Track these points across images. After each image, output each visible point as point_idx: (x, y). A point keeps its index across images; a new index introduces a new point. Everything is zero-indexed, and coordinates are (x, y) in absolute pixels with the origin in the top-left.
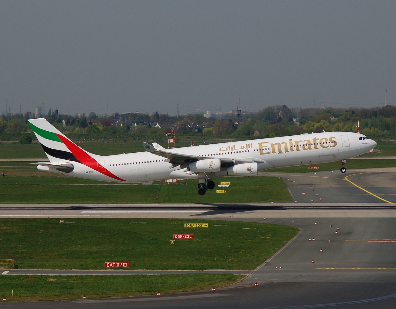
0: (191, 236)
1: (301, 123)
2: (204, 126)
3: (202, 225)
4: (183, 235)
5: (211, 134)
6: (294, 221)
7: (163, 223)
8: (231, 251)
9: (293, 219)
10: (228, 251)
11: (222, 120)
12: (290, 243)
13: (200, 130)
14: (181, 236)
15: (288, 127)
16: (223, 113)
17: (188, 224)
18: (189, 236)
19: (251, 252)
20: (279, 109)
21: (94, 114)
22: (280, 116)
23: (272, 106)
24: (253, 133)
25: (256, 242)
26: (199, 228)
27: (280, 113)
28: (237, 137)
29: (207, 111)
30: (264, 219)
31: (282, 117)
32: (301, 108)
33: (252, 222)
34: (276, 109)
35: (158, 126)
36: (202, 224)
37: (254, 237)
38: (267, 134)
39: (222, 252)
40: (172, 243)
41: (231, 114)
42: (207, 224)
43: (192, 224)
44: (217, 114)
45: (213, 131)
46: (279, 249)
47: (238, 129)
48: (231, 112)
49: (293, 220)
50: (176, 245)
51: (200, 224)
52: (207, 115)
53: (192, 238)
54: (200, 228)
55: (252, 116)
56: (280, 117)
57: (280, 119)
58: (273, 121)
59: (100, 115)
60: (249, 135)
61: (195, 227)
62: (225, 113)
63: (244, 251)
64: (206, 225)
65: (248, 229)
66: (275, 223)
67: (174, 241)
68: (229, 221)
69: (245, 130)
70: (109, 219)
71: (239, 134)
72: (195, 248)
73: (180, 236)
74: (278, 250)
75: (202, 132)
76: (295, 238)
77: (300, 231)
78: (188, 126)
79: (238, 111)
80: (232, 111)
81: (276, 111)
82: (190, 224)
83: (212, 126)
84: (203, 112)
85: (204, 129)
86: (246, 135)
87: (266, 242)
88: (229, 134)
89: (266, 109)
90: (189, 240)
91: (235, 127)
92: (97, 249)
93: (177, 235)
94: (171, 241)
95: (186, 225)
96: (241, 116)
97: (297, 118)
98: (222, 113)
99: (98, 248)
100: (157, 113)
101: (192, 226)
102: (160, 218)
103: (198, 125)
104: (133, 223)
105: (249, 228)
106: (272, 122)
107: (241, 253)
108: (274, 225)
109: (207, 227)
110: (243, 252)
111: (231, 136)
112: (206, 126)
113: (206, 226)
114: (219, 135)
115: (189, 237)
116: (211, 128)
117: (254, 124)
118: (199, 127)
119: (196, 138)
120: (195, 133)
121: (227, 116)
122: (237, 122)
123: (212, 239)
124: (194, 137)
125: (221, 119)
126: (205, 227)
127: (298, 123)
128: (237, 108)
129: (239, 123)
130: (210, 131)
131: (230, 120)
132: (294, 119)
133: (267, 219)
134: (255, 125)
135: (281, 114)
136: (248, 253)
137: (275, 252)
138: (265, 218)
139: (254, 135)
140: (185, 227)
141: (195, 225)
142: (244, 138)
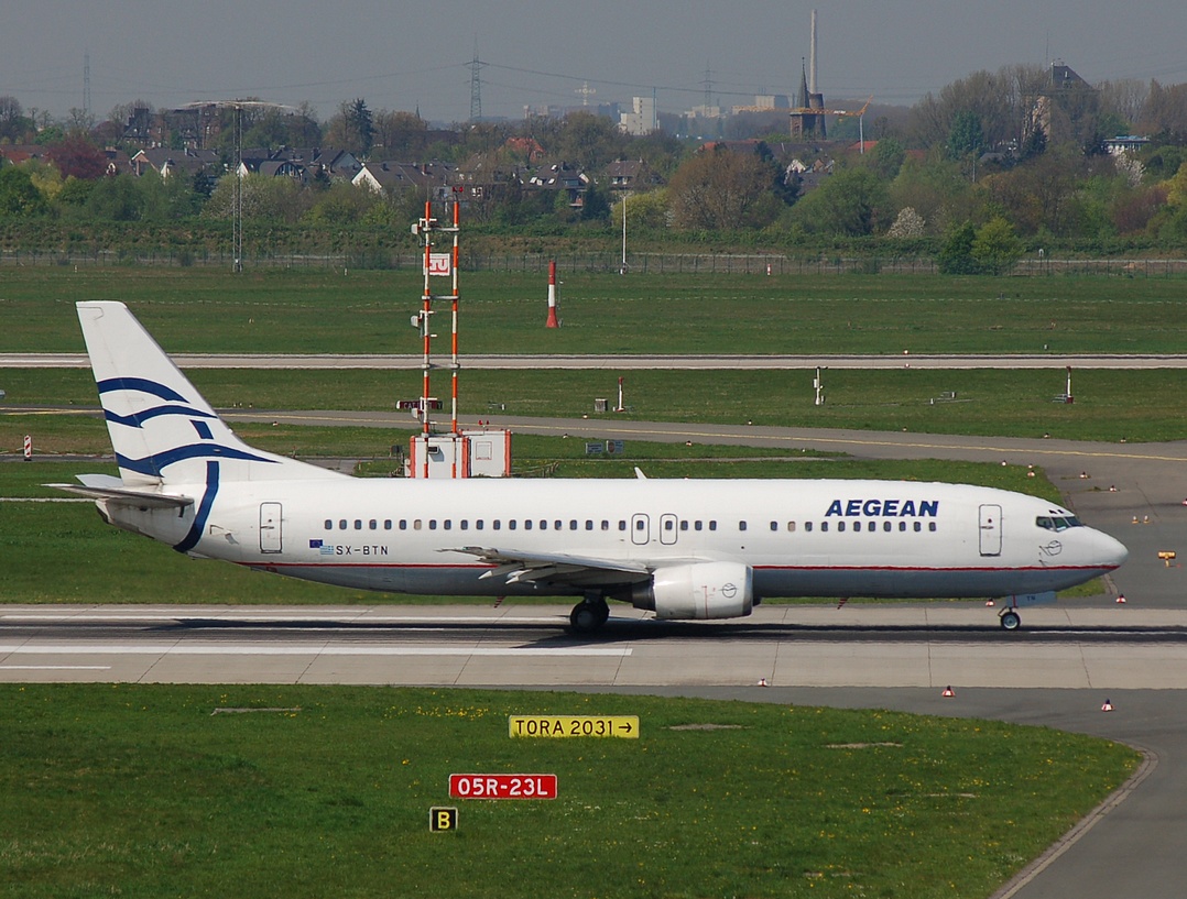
0: (548, 784)
1: (1155, 165)
2: (620, 178)
3: (607, 726)
4: (501, 781)
5: (654, 226)
6: (1108, 707)
7: (396, 712)
8: (766, 868)
9: (1108, 695)
10: (748, 870)
11: (716, 148)
12: (1088, 827)
13: (597, 205)
14: (492, 785)
15: (1082, 187)
16: (722, 111)
17: (527, 719)
18: (532, 786)
19: (874, 873)
20: (1034, 88)
21: (14, 106)
22: (1038, 126)
23: (993, 70)
24: (888, 224)
25: (900, 820)
26: (589, 740)
27: (1036, 112)
28: (801, 241)
29: (636, 100)
30: (948, 693)
31: (1047, 131)
32: (1155, 84)
33: (881, 711)
34: (1016, 84)
35: (364, 181)
36: (606, 720)
37: (890, 792)
38: (963, 228)
39: (717, 875)
40: (444, 819)
41: (767, 113)
42: (634, 721)
43: (552, 720)
44: (691, 115)
45: (666, 207)
46: (1030, 860)
47: (808, 198)
48: (765, 103)
49: (1108, 702)
50: (459, 835)
51: (594, 720)
52: (637, 119)
53: (551, 794)
54: (594, 738)
55: (881, 125)
56: (1039, 132)
57: (1037, 143)
58: (1000, 156)
59: (45, 113)
60: (868, 230)
61: (567, 733)
62: (736, 111)
63: (838, 870)
64: (624, 727)
65: (860, 746)
66: (1007, 718)
67: (452, 813)
68: (755, 706)
69: (841, 202)
70: (94, 688)
71: (809, 228)
72: (568, 848)
73: (484, 784)
74: (1021, 866)
75: (609, 211)
76: (1117, 799)
77: (1141, 760)
78: (533, 180)
79: (806, 97)
80: (772, 99)
81: (1016, 99)
82: (538, 719)
83: (660, 181)
84: (615, 106)
85: (616, 200)
86: (850, 230)
87: (956, 821)
88: (758, 227)
89: (959, 86)
90: (535, 804)
91: (789, 190)
92: (29, 854)
93: (471, 780)
94: (435, 813)
95: (520, 726)
96: (823, 127)
97: (1130, 138)
98: (714, 112)
99: (34, 850)
100: (360, 105)
101: (551, 729)
102: (379, 687)
103: (583, 177)
104: (229, 710)
105: (863, 742)
106: (995, 160)
107: (818, 883)
108: (1000, 726)
109: (635, 733)
110: (828, 875)
111: (765, 237)
112: (629, 178)
113: (629, 728)
114: (704, 233)
115: (535, 788)
116: (658, 195)
117: (896, 173)
118: (592, 187)
119: (573, 249)
120: (572, 220)
121: (744, 123)
122: (802, 161)
123: (661, 800)
124: (565, 241)
125: (709, 145)
126: (623, 734)
127: (1138, 165)
128: (800, 81)
129: (809, 166)
130: (650, 211)
131: (763, 150)
132: (1114, 144)
133: (961, 694)
134: (898, 179)
135: (1041, 113)
136: (854, 880)
137: (1008, 876)
138: (949, 689)
139: (895, 232)
140: (512, 735)
141: (567, 726)
142: (837, 247)
